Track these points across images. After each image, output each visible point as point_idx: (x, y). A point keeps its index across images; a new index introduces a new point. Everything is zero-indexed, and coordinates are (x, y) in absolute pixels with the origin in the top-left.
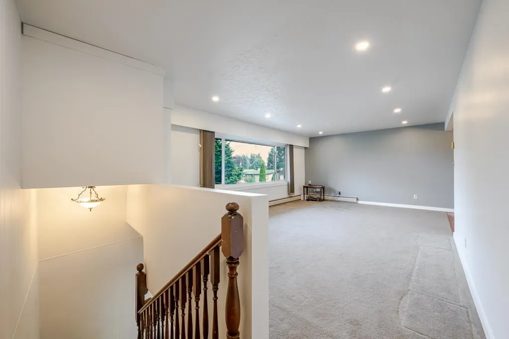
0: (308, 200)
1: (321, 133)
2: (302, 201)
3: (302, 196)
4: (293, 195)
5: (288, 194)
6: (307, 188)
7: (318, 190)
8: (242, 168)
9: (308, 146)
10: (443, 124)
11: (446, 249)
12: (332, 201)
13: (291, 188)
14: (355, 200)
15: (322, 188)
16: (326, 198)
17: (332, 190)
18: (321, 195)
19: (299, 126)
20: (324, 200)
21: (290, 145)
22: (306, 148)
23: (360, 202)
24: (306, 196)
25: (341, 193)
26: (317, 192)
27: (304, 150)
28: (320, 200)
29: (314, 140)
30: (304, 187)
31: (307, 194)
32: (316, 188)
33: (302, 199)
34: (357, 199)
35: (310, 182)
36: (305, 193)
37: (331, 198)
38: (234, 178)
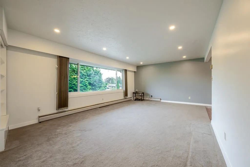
0: (135, 100)
1: (141, 63)
2: (132, 100)
3: (132, 98)
4: (127, 98)
5: (124, 97)
6: (135, 93)
7: (141, 94)
8: (107, 83)
9: (136, 71)
10: (203, 58)
11: (208, 134)
12: (147, 100)
13: (126, 94)
14: (159, 100)
15: (142, 93)
16: (145, 99)
17: (148, 95)
18: (142, 97)
19: (128, 58)
20: (144, 100)
21: (125, 70)
22: (135, 72)
23: (162, 101)
24: (134, 98)
25: (152, 96)
26: (140, 96)
27: (134, 73)
28: (142, 100)
29: (139, 67)
30: (133, 93)
31: (135, 97)
32: (140, 93)
33: (132, 99)
34: (161, 100)
35: (137, 90)
36: (134, 96)
37: (147, 99)
38: (102, 88)
